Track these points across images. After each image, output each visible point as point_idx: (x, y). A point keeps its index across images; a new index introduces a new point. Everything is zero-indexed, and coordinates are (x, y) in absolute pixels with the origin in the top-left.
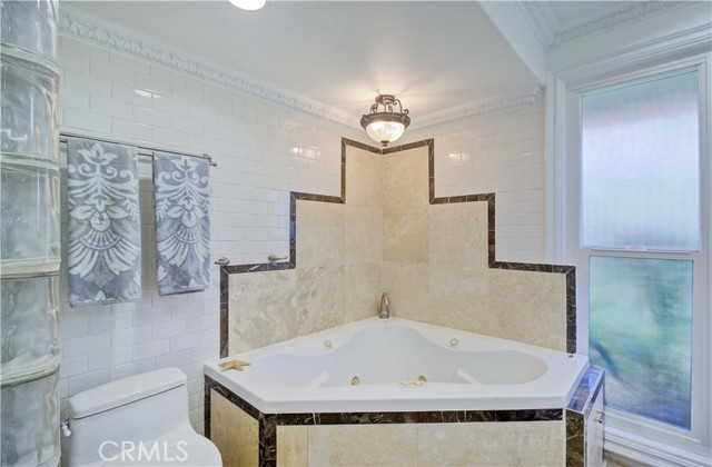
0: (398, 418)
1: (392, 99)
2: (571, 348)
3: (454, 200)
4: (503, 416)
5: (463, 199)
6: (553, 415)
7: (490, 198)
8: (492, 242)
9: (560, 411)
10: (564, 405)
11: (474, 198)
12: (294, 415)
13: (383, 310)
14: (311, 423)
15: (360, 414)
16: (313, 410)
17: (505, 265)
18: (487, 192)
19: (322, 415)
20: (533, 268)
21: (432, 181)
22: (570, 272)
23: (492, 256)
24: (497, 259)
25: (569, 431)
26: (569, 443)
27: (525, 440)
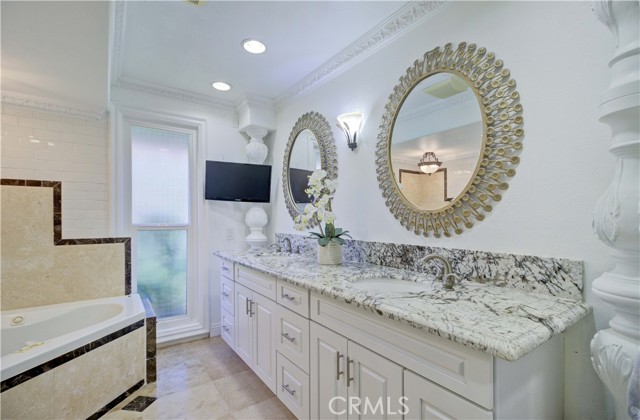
2: (128, 292)
6: (139, 325)
7: (56, 185)
8: (57, 222)
9: (143, 321)
10: (144, 317)
17: (72, 242)
18: (51, 180)
20: (99, 241)
22: (127, 242)
23: (58, 234)
24: (64, 237)
25: (148, 330)
26: (148, 337)
27: (126, 346)
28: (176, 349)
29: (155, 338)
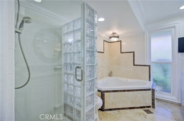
0: (125, 91)
1: (115, 33)
2: (150, 80)
3: (126, 53)
4: (141, 90)
5: (128, 52)
6: (149, 90)
7: (134, 52)
8: (134, 61)
9: (151, 89)
10: (151, 88)
11: (130, 52)
12: (108, 91)
13: (110, 75)
14: (110, 92)
15: (118, 90)
16: (111, 90)
17: (137, 65)
18: (133, 51)
19: (112, 91)
20: (142, 66)
21: (121, 49)
22: (149, 66)
23: (134, 63)
24: (135, 64)
25: (152, 92)
26: (152, 94)
27: (145, 94)
28: (165, 103)
29: (154, 95)
